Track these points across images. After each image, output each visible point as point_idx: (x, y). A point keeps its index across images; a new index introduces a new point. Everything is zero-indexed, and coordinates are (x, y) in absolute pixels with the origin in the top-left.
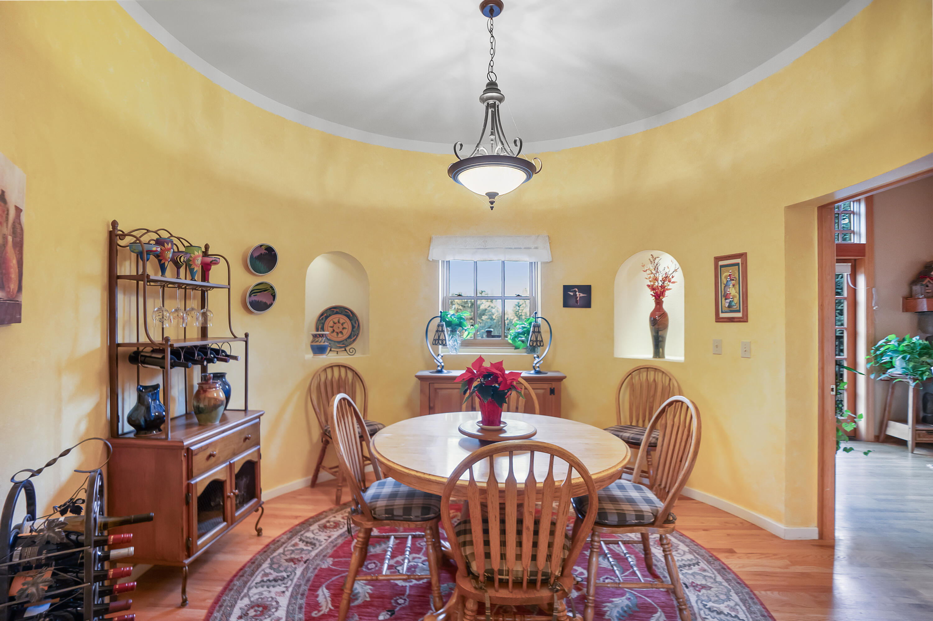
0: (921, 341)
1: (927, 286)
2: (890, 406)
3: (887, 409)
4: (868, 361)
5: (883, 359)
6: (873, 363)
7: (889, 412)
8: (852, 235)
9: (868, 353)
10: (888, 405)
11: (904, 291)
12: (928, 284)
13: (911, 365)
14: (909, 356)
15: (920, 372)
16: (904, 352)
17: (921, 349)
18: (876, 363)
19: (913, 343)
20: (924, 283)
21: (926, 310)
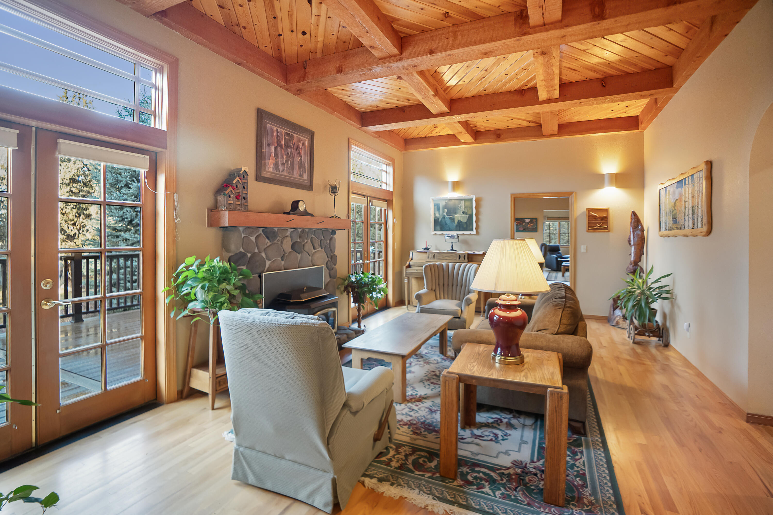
0: (221, 264)
1: (230, 196)
2: (194, 348)
3: (190, 353)
4: (168, 294)
5: (183, 290)
6: (173, 296)
7: (193, 357)
8: (153, 117)
9: (168, 283)
10: (191, 349)
11: (209, 202)
12: (230, 194)
13: (211, 294)
14: (207, 285)
15: (218, 305)
16: (204, 279)
17: (221, 273)
18: (177, 295)
19: (213, 266)
20: (227, 192)
21: (227, 225)
